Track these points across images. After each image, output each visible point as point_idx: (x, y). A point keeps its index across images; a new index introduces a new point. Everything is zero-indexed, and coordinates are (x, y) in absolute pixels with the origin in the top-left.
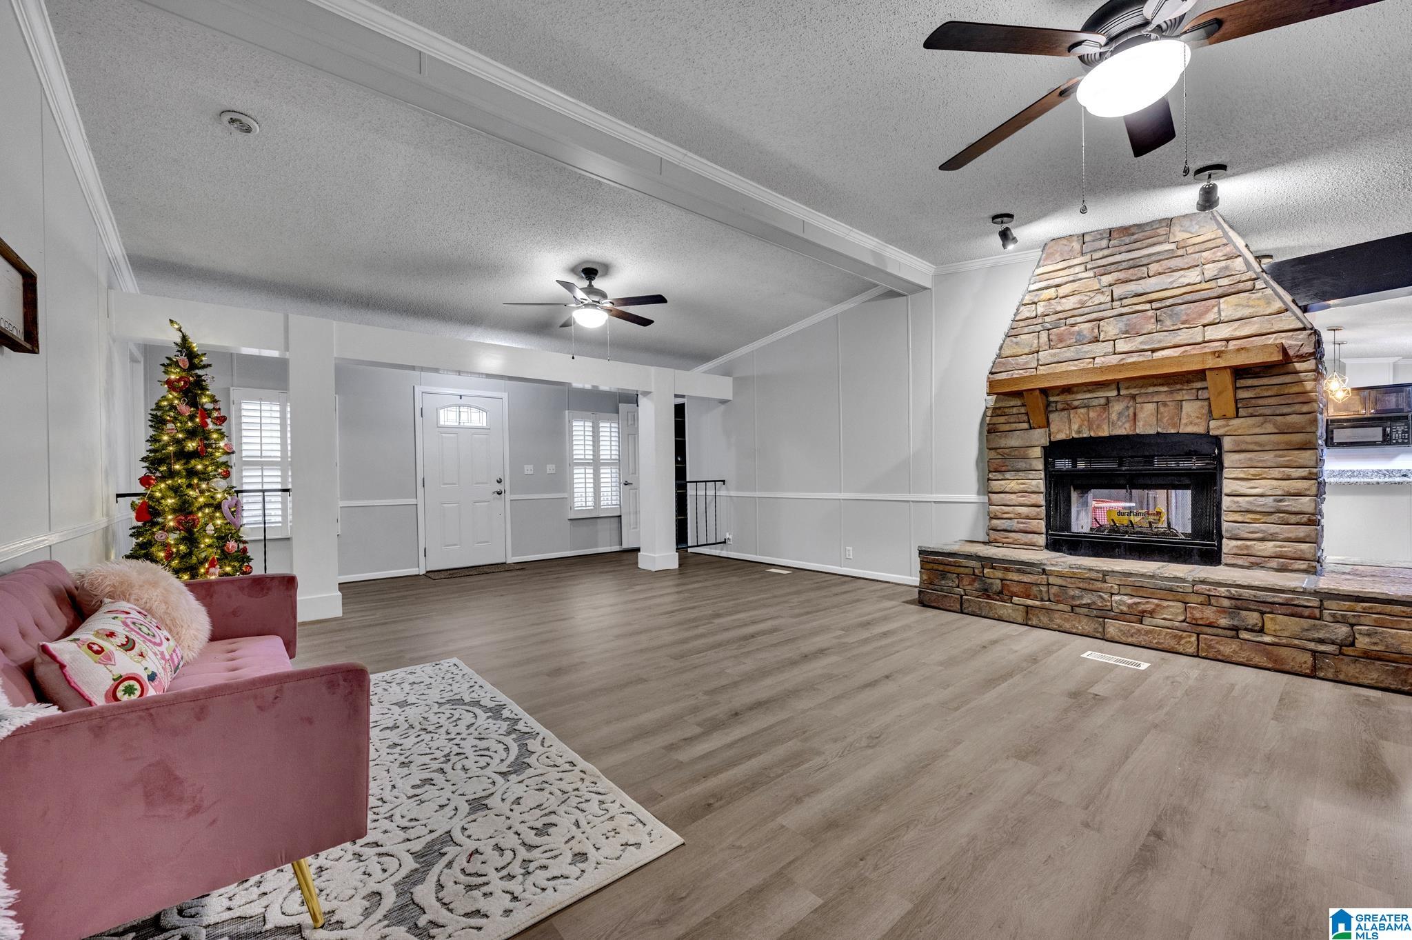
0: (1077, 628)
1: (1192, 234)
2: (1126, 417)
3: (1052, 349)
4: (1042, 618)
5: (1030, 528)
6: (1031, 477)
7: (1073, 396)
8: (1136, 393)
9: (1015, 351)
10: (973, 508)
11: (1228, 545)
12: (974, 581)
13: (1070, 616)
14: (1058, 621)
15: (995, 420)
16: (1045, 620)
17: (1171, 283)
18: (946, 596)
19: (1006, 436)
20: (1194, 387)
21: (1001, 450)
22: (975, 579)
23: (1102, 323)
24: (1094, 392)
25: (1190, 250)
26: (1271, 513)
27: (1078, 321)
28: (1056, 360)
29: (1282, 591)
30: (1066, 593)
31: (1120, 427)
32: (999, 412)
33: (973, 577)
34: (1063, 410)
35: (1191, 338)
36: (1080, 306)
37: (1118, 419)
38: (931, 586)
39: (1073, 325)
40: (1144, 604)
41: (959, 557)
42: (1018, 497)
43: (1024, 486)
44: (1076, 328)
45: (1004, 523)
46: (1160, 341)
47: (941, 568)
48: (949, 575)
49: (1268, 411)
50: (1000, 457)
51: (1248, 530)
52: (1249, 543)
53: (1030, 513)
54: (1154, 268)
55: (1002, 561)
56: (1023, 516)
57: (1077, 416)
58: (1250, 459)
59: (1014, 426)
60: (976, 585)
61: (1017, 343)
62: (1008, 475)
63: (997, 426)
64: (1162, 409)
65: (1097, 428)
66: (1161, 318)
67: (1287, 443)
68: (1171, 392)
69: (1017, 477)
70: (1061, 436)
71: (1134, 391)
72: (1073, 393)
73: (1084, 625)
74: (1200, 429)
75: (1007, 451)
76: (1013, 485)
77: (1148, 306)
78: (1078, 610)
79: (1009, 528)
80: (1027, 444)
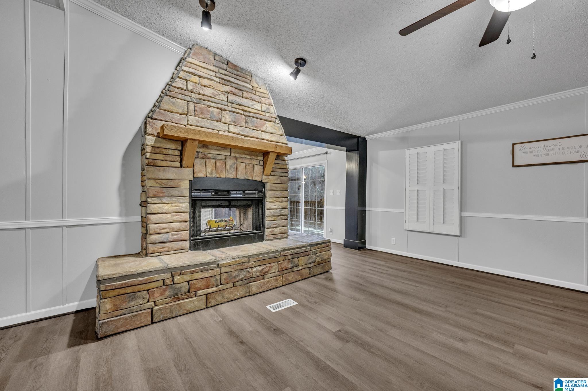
0: (237, 295)
1: (259, 86)
2: (233, 169)
3: (196, 116)
4: (217, 298)
5: (181, 237)
6: (182, 201)
7: (209, 150)
8: (238, 156)
9: (171, 108)
10: (115, 227)
11: (267, 231)
12: (165, 291)
13: (233, 289)
14: (227, 296)
15: (155, 156)
16: (219, 298)
17: (252, 105)
18: (136, 315)
19: (164, 170)
20: (258, 159)
21: (159, 181)
22: (166, 288)
23: (223, 112)
24: (220, 151)
25: (258, 93)
26: (278, 216)
27: (212, 105)
28: (199, 125)
29: (303, 247)
30: (231, 276)
31: (231, 173)
32: (158, 151)
33: (164, 287)
34: (203, 158)
35: (258, 135)
36: (213, 96)
37: (230, 169)
38: (116, 313)
39: (209, 106)
40: (265, 269)
41: (149, 274)
42: (172, 216)
43: (177, 208)
44: (210, 109)
45: (161, 237)
46: (248, 133)
47: (129, 290)
48: (139, 294)
49: (278, 174)
50: (159, 185)
51: (273, 224)
52: (273, 229)
53: (181, 227)
54: (245, 94)
55: (190, 267)
56: (176, 229)
57: (210, 163)
58: (274, 194)
59: (169, 164)
60: (167, 293)
61: (173, 103)
62: (164, 200)
63: (156, 161)
64: (247, 167)
65: (221, 172)
66: (248, 121)
67: (283, 188)
68: (251, 159)
69: (172, 202)
70: (201, 175)
71: (237, 155)
72: (209, 149)
73: (241, 291)
74: (259, 179)
75: (164, 181)
76: (168, 207)
77: (242, 112)
78: (237, 284)
79: (165, 240)
80: (180, 178)
